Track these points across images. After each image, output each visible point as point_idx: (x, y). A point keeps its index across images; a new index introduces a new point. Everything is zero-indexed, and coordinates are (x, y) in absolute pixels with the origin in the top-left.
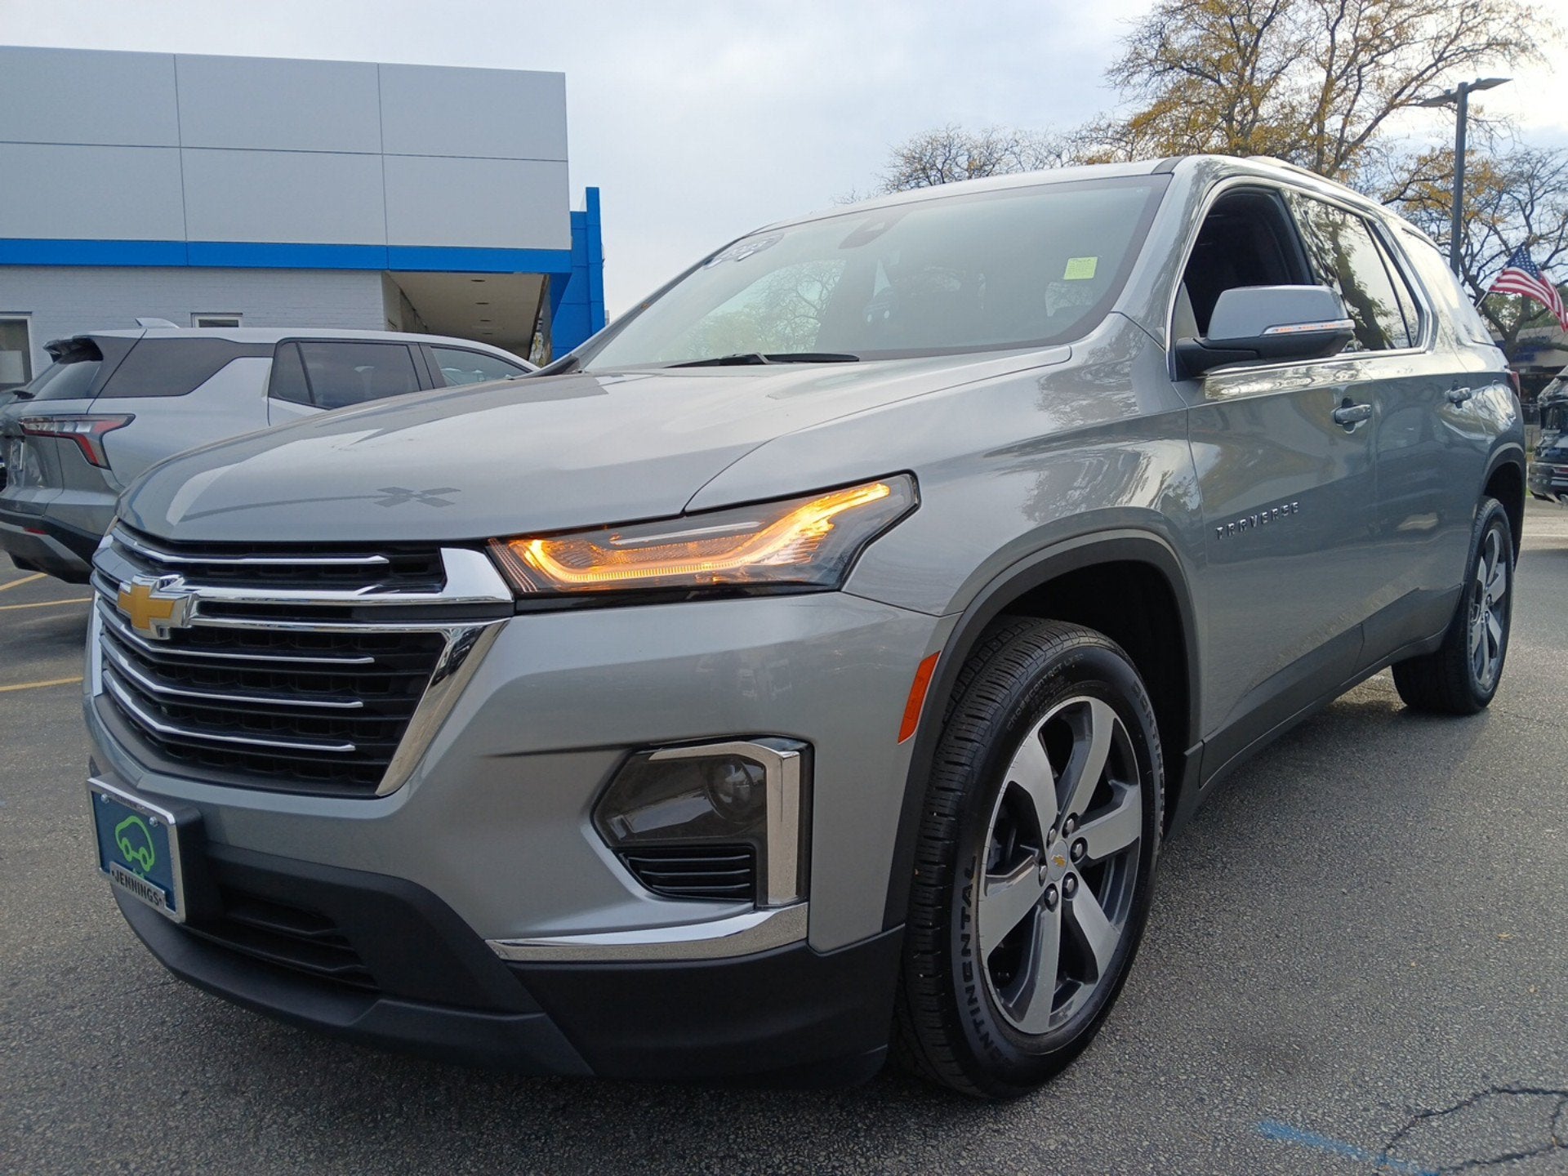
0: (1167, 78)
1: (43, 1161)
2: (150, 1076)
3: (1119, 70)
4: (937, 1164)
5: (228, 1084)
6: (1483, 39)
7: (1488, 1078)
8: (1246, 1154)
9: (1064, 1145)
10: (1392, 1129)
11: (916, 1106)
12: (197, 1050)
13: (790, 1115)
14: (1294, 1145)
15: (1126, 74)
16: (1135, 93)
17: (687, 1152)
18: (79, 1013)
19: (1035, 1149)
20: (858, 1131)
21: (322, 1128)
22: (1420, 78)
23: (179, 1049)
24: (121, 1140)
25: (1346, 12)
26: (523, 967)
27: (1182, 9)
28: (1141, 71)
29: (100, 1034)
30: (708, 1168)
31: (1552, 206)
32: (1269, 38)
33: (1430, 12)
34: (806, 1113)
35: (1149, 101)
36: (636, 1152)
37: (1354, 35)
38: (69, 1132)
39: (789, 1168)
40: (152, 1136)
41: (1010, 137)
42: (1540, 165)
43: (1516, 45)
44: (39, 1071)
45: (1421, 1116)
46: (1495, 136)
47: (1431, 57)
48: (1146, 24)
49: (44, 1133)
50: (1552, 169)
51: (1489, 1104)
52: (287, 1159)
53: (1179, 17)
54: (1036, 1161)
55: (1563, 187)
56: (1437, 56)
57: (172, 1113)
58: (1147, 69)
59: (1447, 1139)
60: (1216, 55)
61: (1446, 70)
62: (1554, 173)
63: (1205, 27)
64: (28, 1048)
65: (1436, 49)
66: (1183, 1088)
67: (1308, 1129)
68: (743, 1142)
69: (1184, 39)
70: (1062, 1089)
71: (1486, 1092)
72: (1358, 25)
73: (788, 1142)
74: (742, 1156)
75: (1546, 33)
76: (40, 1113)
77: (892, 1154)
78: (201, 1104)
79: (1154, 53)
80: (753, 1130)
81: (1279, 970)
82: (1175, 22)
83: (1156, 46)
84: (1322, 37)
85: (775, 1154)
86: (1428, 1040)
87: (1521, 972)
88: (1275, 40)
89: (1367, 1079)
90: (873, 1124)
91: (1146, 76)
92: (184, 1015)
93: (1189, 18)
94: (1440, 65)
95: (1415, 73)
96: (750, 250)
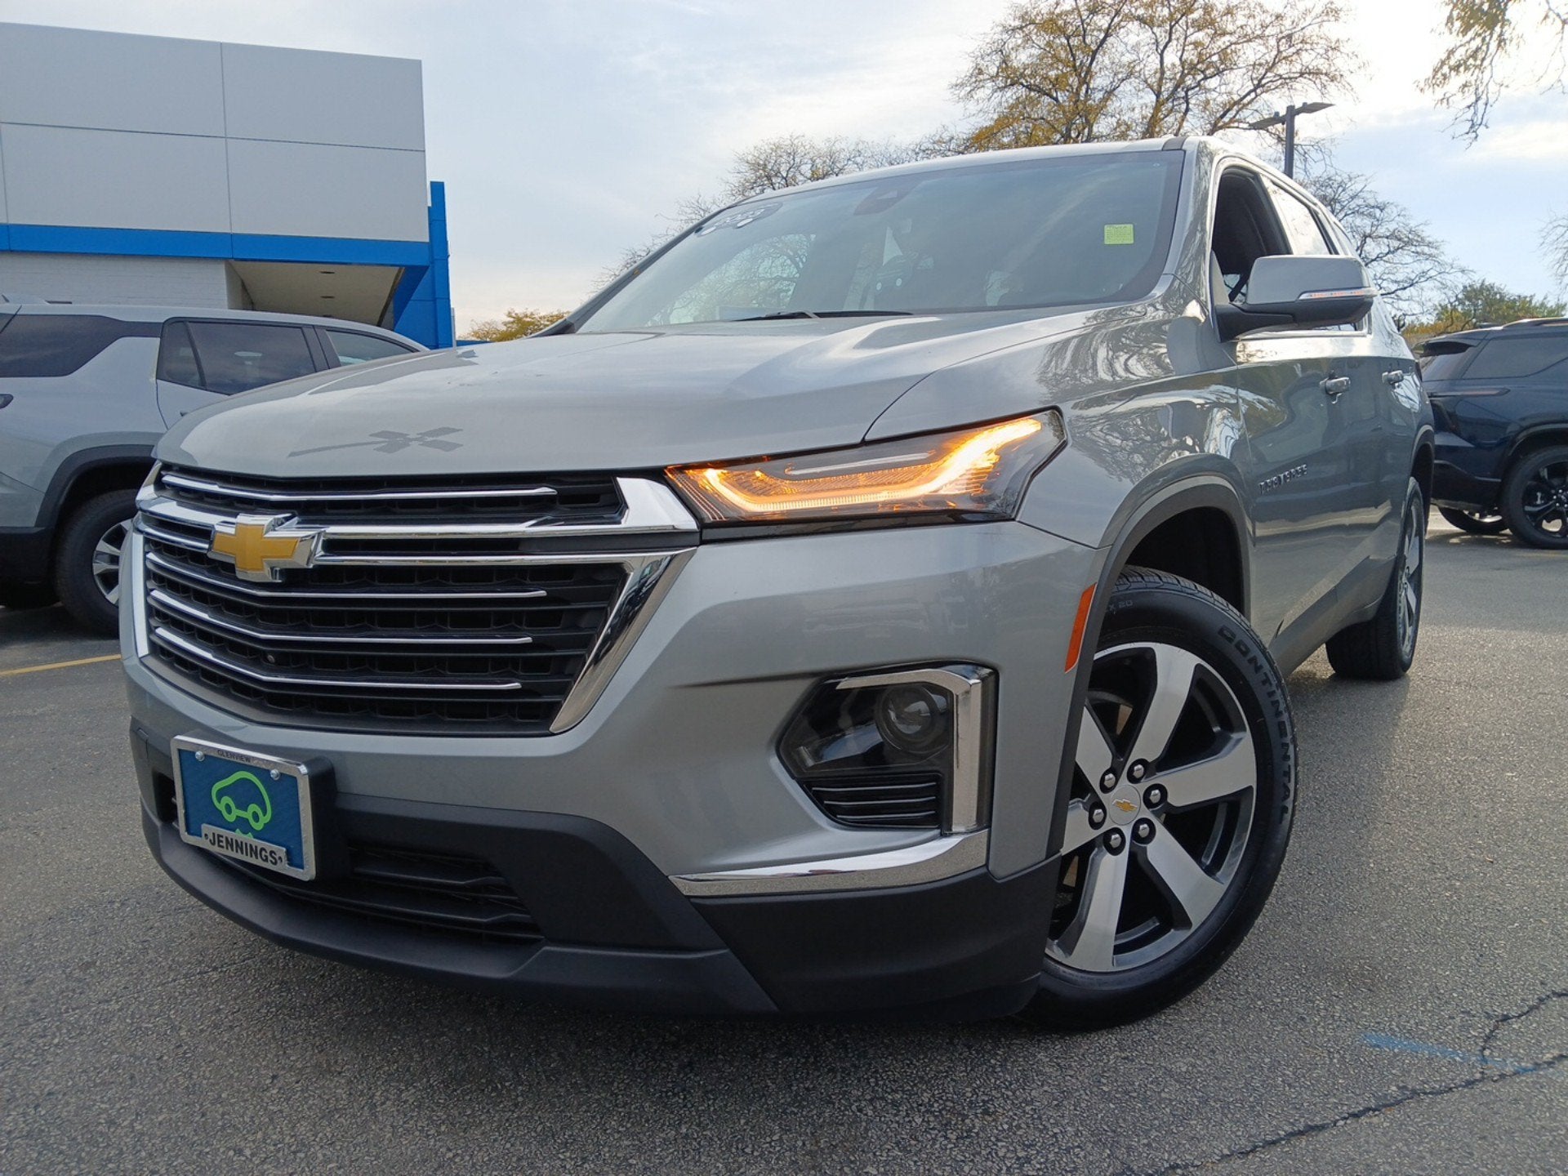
0: (1009, 94)
1: (143, 1154)
2: (227, 1063)
3: (962, 85)
4: (1082, 1092)
5: (318, 1065)
6: (1297, 67)
7: (1546, 985)
8: (1362, 1063)
9: (1194, 1066)
10: (1480, 1033)
11: (1039, 1041)
12: (269, 1035)
13: (922, 1057)
14: (1401, 1052)
15: (969, 89)
16: (979, 108)
17: (833, 1097)
18: (117, 1007)
19: (1169, 1072)
20: (994, 1067)
21: (442, 1101)
22: (1239, 104)
23: (248, 1036)
24: (223, 1128)
25: (1174, 37)
26: (708, 902)
27: (1021, 28)
28: (983, 86)
29: (151, 1025)
30: (860, 1110)
31: (1352, 228)
32: (1101, 59)
33: (1250, 40)
34: (935, 1054)
35: (991, 115)
36: (782, 1101)
37: (1181, 59)
38: (160, 1123)
39: (940, 1105)
40: (257, 1122)
41: (853, 147)
42: (1341, 189)
43: (1326, 74)
44: (98, 1065)
45: (1502, 1021)
46: (1309, 159)
47: (1250, 83)
48: (988, 40)
49: (131, 1125)
50: (1351, 193)
51: (1554, 1006)
52: (417, 1133)
53: (1017, 36)
54: (1173, 1082)
55: (1361, 210)
56: (1256, 82)
57: (269, 1098)
58: (989, 84)
59: (1532, 1039)
60: (1053, 74)
61: (1264, 95)
62: (1353, 198)
63: (1043, 46)
64: (75, 1043)
65: (1254, 76)
66: (1282, 1010)
67: (1407, 1038)
68: (884, 1084)
69: (1022, 58)
70: (1171, 1017)
71: (1548, 996)
72: (1184, 50)
73: (930, 1082)
74: (890, 1097)
75: (1353, 64)
76: (118, 1106)
77: (1034, 1086)
78: (298, 1087)
79: (995, 70)
80: (890, 1073)
81: (1323, 902)
82: (1014, 40)
83: (997, 63)
84: (1150, 59)
85: (922, 1094)
86: (1481, 956)
87: (1538, 894)
88: (1107, 62)
89: (1442, 991)
90: (1006, 1060)
91: (989, 92)
92: (238, 1001)
93: (1027, 39)
94: (1258, 91)
95: (1236, 98)
96: (747, 218)
